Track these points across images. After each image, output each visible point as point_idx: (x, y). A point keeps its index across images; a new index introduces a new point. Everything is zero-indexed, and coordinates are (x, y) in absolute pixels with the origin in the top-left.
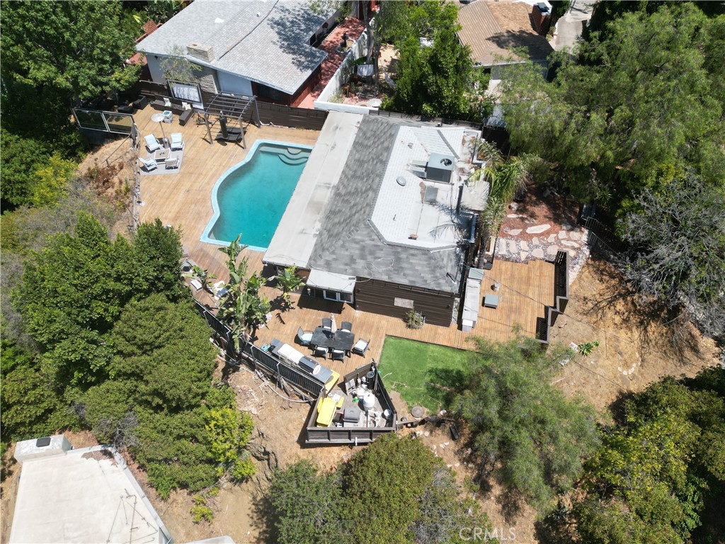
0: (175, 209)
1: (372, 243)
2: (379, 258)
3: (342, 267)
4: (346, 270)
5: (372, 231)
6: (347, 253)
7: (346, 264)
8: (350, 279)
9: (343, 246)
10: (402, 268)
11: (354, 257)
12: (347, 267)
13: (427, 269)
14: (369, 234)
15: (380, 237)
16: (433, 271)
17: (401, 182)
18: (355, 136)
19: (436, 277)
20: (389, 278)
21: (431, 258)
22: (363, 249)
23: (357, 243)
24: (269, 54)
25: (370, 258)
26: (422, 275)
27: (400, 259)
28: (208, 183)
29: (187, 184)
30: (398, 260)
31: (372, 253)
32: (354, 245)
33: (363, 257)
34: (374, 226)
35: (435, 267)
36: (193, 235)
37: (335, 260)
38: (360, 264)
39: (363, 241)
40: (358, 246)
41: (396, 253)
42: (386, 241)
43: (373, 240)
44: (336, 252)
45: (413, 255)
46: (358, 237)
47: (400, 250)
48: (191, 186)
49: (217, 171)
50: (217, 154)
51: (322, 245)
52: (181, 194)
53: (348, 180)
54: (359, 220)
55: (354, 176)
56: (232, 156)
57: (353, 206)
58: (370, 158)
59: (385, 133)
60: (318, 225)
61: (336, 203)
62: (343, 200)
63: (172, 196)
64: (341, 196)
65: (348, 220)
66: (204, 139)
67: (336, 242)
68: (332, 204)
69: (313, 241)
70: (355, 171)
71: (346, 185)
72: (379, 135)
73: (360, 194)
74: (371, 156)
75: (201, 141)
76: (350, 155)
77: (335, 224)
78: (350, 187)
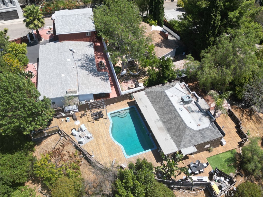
0: (106, 152)
1: (192, 133)
2: (197, 136)
3: (189, 145)
4: (190, 145)
5: (190, 129)
6: (187, 140)
7: (189, 143)
8: (193, 147)
9: (185, 138)
10: (205, 136)
11: (190, 140)
12: (190, 144)
13: (211, 133)
14: (190, 131)
15: (194, 130)
16: (213, 133)
17: (181, 109)
18: (148, 99)
19: (215, 134)
20: (203, 141)
21: (210, 130)
22: (191, 136)
23: (188, 135)
24: (91, 81)
25: (194, 138)
26: (211, 136)
27: (203, 134)
28: (108, 137)
29: (101, 141)
30: (202, 134)
31: (194, 136)
32: (188, 136)
33: (192, 139)
34: (190, 128)
35: (213, 132)
36: (121, 157)
37: (185, 143)
38: (193, 141)
39: (189, 134)
40: (189, 136)
41: (201, 133)
42: (196, 131)
43: (192, 132)
44: (184, 141)
45: (205, 131)
46: (188, 133)
47: (201, 131)
48: (103, 141)
49: (106, 131)
50: (100, 125)
51: (177, 141)
52: (103, 146)
53: (163, 116)
54: (183, 128)
55: (164, 114)
56: (105, 124)
57: (175, 124)
58: (164, 106)
59: (161, 95)
60: (168, 135)
61: (166, 125)
62: (168, 123)
63: (100, 148)
64: (166, 122)
65: (179, 129)
66: (89, 121)
67: (182, 138)
68: (165, 126)
69: (172, 141)
70: (163, 112)
71: (164, 118)
72: (159, 96)
73: (174, 119)
74: (164, 105)
75: (89, 123)
76: (154, 107)
77: (174, 132)
78: (167, 118)
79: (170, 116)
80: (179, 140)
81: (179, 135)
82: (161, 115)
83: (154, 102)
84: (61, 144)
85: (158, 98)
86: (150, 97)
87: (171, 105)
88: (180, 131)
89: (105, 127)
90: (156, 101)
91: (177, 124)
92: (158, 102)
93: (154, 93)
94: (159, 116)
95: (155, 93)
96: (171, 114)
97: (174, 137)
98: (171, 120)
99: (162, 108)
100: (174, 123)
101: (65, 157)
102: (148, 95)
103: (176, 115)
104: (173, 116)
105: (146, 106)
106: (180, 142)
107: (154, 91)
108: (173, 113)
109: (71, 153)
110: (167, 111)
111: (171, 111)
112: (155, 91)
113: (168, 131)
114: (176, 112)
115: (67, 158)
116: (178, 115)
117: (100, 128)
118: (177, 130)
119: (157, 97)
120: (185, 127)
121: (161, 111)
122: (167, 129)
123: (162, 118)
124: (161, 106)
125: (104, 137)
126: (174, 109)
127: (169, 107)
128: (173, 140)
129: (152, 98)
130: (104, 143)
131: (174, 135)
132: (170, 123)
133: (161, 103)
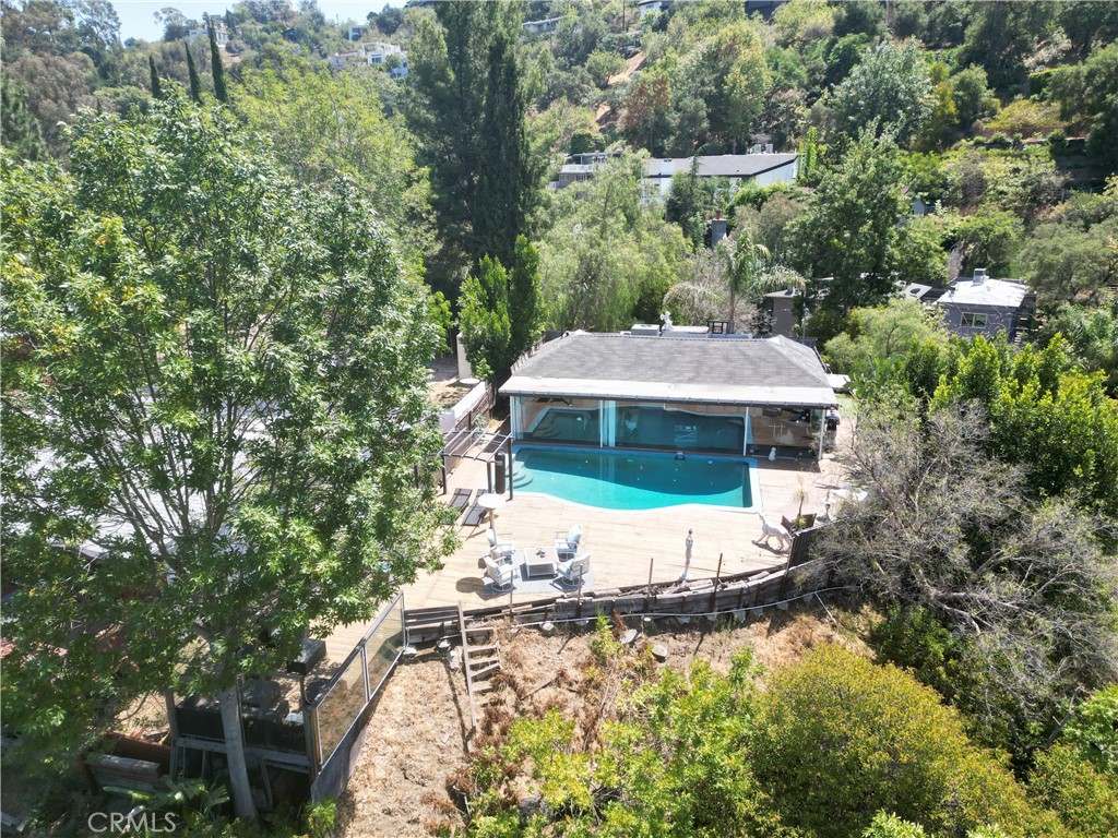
51: (793, 378)
53: (666, 373)
54: (761, 349)
55: (660, 369)
57: (727, 359)
58: (634, 356)
59: (586, 346)
61: (709, 379)
62: (706, 373)
65: (756, 360)
67: (793, 364)
68: (709, 383)
69: (783, 389)
70: (651, 368)
71: (676, 374)
72: (583, 353)
73: (707, 356)
74: (630, 355)
76: (609, 378)
77: (756, 373)
78: (684, 369)
79: (687, 359)
80: (796, 373)
81: (779, 367)
82: (659, 375)
83: (590, 369)
85: (588, 357)
86: (557, 372)
87: (650, 340)
88: (762, 360)
89: (547, 511)
90: (591, 365)
91: (730, 357)
92: (601, 363)
93: (553, 358)
94: (657, 381)
95: (559, 354)
96: (680, 353)
97: (775, 379)
98: (700, 363)
99: (638, 363)
100: (718, 361)
102: (546, 373)
103: (700, 347)
104: (697, 354)
105: (590, 386)
106: (804, 373)
108: (683, 349)
110: (660, 357)
111: (672, 351)
113: (736, 383)
114: (688, 343)
118: (753, 363)
119: (580, 358)
120: (764, 344)
121: (643, 369)
122: (725, 382)
123: (671, 378)
124: (624, 362)
127: (651, 347)
129: (568, 368)
131: (766, 377)
132: (711, 368)
133: (615, 358)
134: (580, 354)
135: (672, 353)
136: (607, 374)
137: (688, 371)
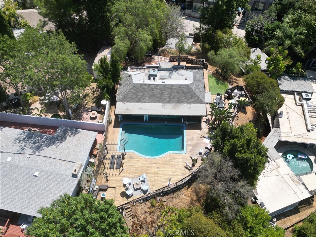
0: (170, 169)
7: (202, 93)
8: (206, 93)
9: (197, 93)
14: (192, 86)
20: (203, 84)
25: (199, 87)
26: (200, 76)
28: (152, 161)
29: (154, 170)
31: (197, 86)
32: (196, 90)
33: (199, 89)
36: (183, 157)
37: (200, 96)
38: (201, 90)
39: (195, 88)
41: (196, 80)
42: (193, 82)
43: (194, 85)
45: (196, 77)
48: (154, 167)
49: (142, 161)
50: (130, 164)
51: (195, 100)
52: (161, 170)
53: (161, 99)
54: (187, 88)
55: (159, 97)
56: (131, 158)
57: (178, 93)
58: (152, 92)
59: (137, 89)
60: (185, 105)
61: (173, 101)
62: (172, 99)
63: (162, 173)
64: (170, 100)
65: (186, 93)
66: (120, 174)
67: (196, 95)
68: (173, 103)
69: (192, 105)
70: (157, 97)
71: (164, 99)
72: (137, 91)
73: (172, 92)
74: (150, 92)
75: (122, 174)
76: (145, 102)
77: (186, 98)
78: (166, 97)
79: (167, 93)
80: (196, 98)
81: (192, 96)
82: (159, 100)
83: (139, 99)
84: (131, 218)
85: (138, 94)
86: (130, 100)
87: (156, 86)
88: (187, 93)
89: (135, 159)
90: (139, 97)
91: (179, 92)
92: (142, 96)
93: (128, 94)
94: (159, 103)
95: (130, 92)
96: (165, 90)
97: (191, 101)
98: (170, 95)
99: (153, 95)
100: (176, 94)
101: (147, 219)
102: (126, 101)
103: (170, 88)
104: (169, 91)
105: (140, 108)
106: (199, 98)
107: (126, 93)
108: (165, 89)
109: (148, 210)
110: (159, 92)
111: (162, 90)
112: (127, 91)
113: (180, 103)
114: (167, 86)
115: (151, 217)
116: (171, 86)
117: (135, 165)
118: (185, 94)
119: (136, 94)
120: (188, 86)
121: (154, 98)
122: (177, 102)
123: (162, 101)
124: (149, 95)
125: (150, 165)
126: (161, 86)
127: (156, 89)
128: (192, 103)
129: (133, 98)
130: (158, 167)
131: (188, 100)
132: (173, 97)
133: (146, 93)
134: (135, 92)
135: (162, 91)
136: (144, 100)
137: (167, 98)
